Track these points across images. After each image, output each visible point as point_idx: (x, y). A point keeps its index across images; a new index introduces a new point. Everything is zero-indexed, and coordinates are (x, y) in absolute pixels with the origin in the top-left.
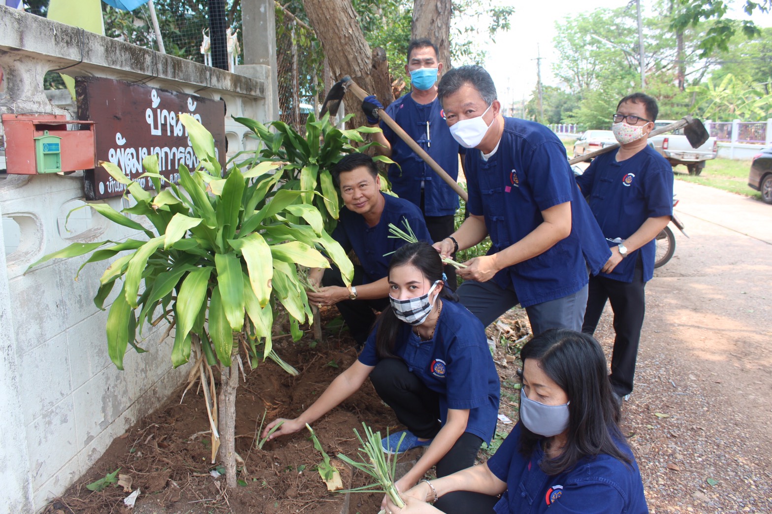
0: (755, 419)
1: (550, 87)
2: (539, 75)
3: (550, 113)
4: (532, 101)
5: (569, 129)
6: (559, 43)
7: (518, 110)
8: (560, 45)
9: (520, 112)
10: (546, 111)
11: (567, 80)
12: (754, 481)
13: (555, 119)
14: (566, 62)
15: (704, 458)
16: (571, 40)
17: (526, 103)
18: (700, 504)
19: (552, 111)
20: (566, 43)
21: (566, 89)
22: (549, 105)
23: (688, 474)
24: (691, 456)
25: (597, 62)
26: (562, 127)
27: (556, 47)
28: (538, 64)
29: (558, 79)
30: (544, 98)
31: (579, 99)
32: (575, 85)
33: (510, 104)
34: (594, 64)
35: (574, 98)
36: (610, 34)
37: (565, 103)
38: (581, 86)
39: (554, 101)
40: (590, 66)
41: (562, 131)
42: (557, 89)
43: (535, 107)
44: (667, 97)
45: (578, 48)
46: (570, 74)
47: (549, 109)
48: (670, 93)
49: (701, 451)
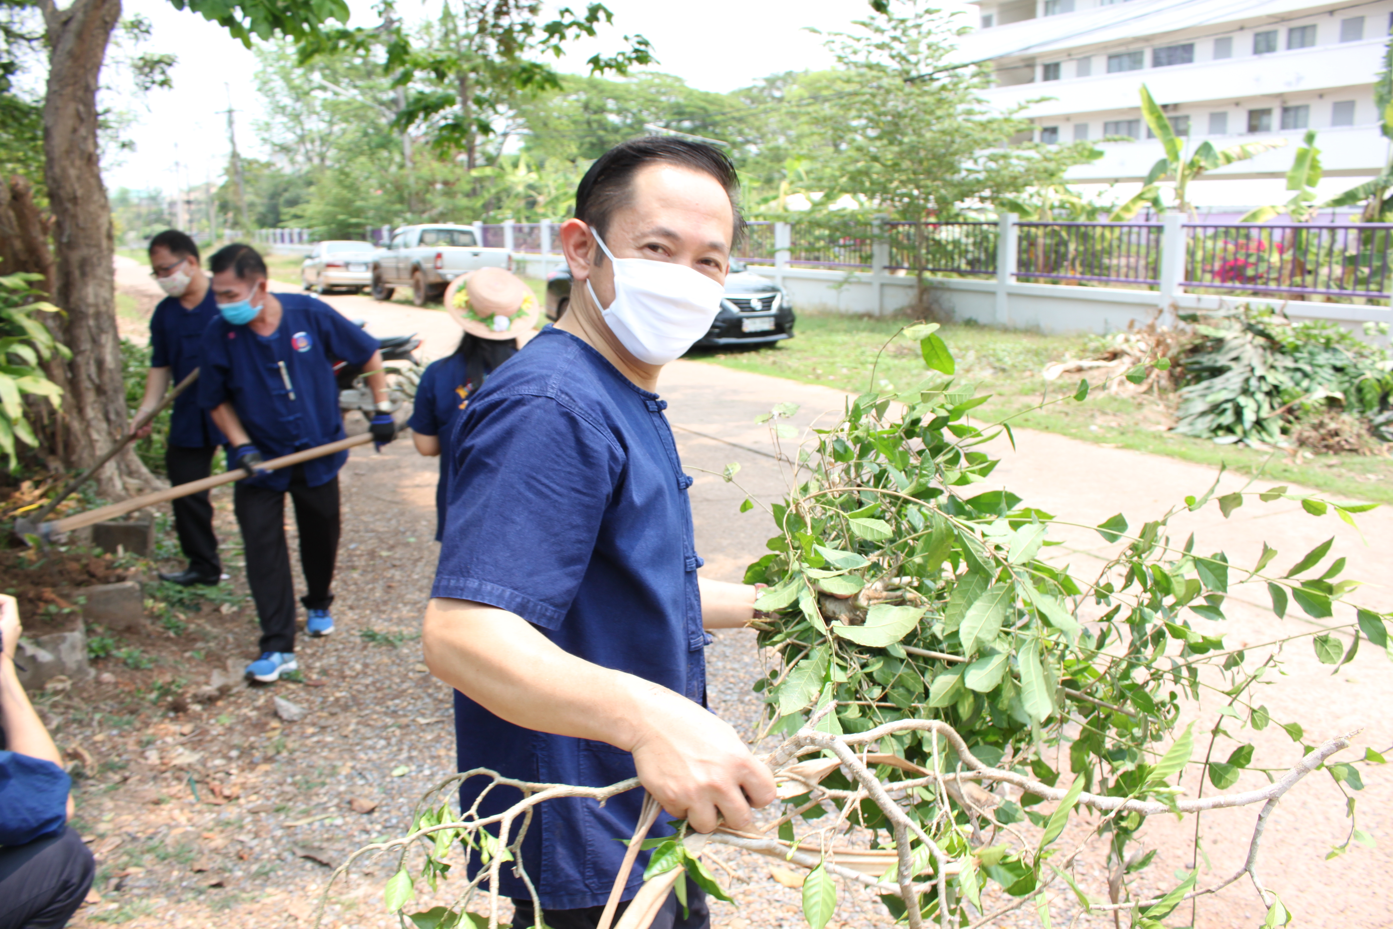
1: (256, 162)
2: (232, 140)
3: (261, 209)
4: (224, 187)
5: (296, 238)
6: (265, 83)
7: (199, 203)
8: (267, 87)
9: (203, 207)
10: (252, 205)
11: (285, 149)
13: (271, 218)
14: (280, 119)
16: (286, 78)
17: (214, 190)
19: (263, 204)
20: (278, 84)
21: (284, 166)
22: (257, 194)
25: (335, 120)
26: (282, 235)
27: (260, 90)
28: (231, 123)
29: (268, 148)
30: (247, 182)
31: (310, 184)
32: (300, 158)
33: (181, 191)
34: (331, 123)
35: (300, 182)
36: (353, 72)
37: (286, 190)
38: (310, 159)
39: (265, 186)
40: (323, 126)
41: (283, 240)
42: (269, 165)
43: (230, 197)
44: (446, 183)
45: (301, 94)
46: (290, 138)
47: (257, 200)
48: (451, 178)
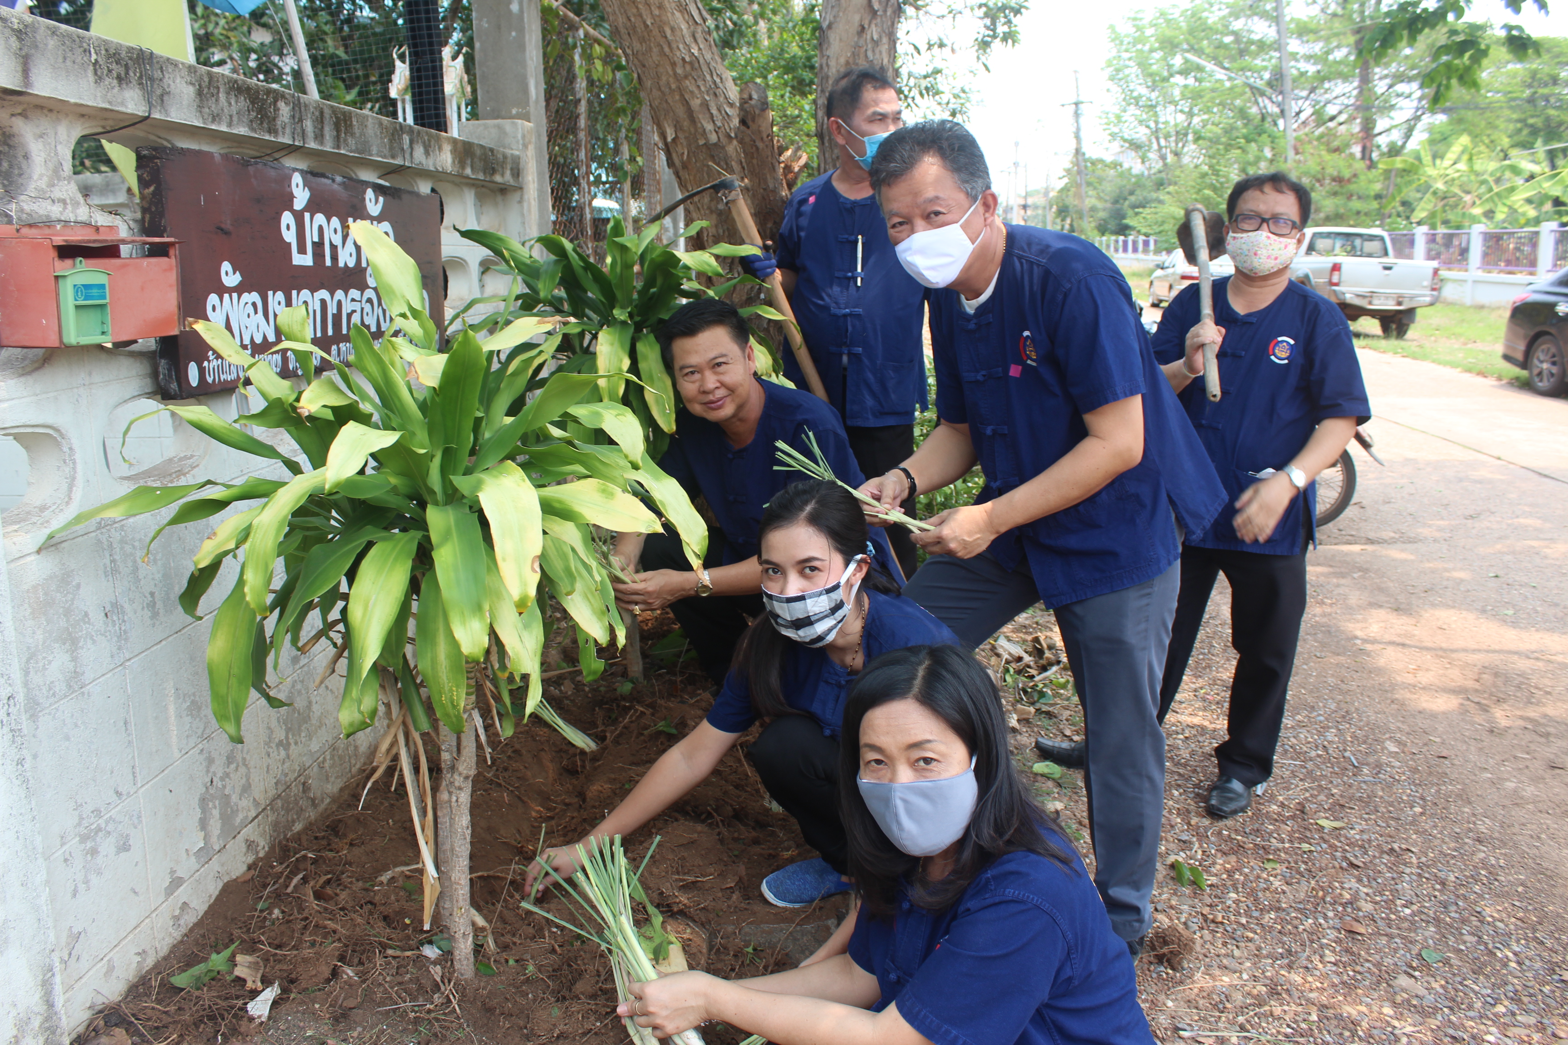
0: (1516, 829)
1: (1101, 161)
2: (1077, 137)
3: (1102, 215)
4: (1065, 190)
5: (1140, 246)
6: (1118, 71)
7: (1036, 207)
8: (1121, 76)
9: (1040, 212)
10: (1093, 209)
11: (1135, 146)
12: (1515, 954)
13: (1112, 225)
14: (1132, 109)
15: (1415, 908)
16: (1143, 65)
17: (1052, 194)
18: (1408, 1001)
19: (1104, 210)
20: (1133, 70)
21: (1134, 164)
22: (1099, 198)
23: (1384, 940)
24: (1390, 904)
25: (1196, 110)
26: (1125, 243)
27: (1112, 78)
28: (1077, 115)
29: (1116, 146)
30: (1089, 184)
31: (1160, 185)
32: (1153, 155)
33: (1019, 196)
34: (1191, 114)
35: (1149, 184)
36: (1222, 52)
37: (1132, 193)
38: (1163, 158)
39: (1109, 188)
40: (1181, 118)
41: (1125, 250)
42: (1116, 165)
43: (1071, 201)
44: (1338, 180)
45: (1158, 81)
46: (1142, 134)
47: (1100, 205)
48: (1347, 174)
49: (1409, 894)
